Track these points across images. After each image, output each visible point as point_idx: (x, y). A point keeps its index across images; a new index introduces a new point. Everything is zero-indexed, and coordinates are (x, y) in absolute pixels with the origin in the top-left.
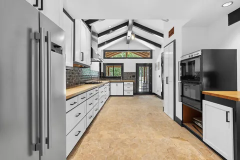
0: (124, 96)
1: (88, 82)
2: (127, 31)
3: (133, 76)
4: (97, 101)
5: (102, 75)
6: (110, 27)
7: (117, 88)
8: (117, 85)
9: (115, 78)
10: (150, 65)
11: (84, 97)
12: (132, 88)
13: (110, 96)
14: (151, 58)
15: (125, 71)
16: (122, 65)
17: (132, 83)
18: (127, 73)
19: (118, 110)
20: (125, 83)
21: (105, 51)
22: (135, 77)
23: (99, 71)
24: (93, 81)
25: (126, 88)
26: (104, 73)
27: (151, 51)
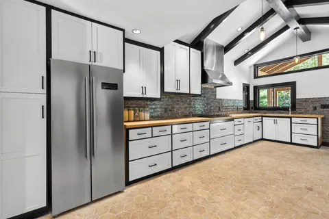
0: (291, 143)
4: (205, 140)
5: (251, 105)
7: (276, 128)
8: (276, 122)
9: (276, 110)
13: (263, 139)
25: (296, 129)
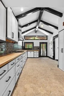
0: (34, 58)
1: (16, 51)
2: (36, 26)
3: (38, 48)
4: (22, 62)
5: (23, 48)
6: (28, 22)
7: (31, 54)
8: (31, 52)
10: (46, 43)
11: (14, 63)
12: (38, 54)
13: (28, 58)
14: (47, 39)
15: (34, 46)
16: (33, 43)
17: (38, 52)
18: (35, 47)
19: (33, 67)
20: (35, 52)
21: (25, 36)
22: (39, 49)
23: (22, 45)
24: (19, 51)
25: (35, 54)
26: (24, 47)
27: (47, 36)
